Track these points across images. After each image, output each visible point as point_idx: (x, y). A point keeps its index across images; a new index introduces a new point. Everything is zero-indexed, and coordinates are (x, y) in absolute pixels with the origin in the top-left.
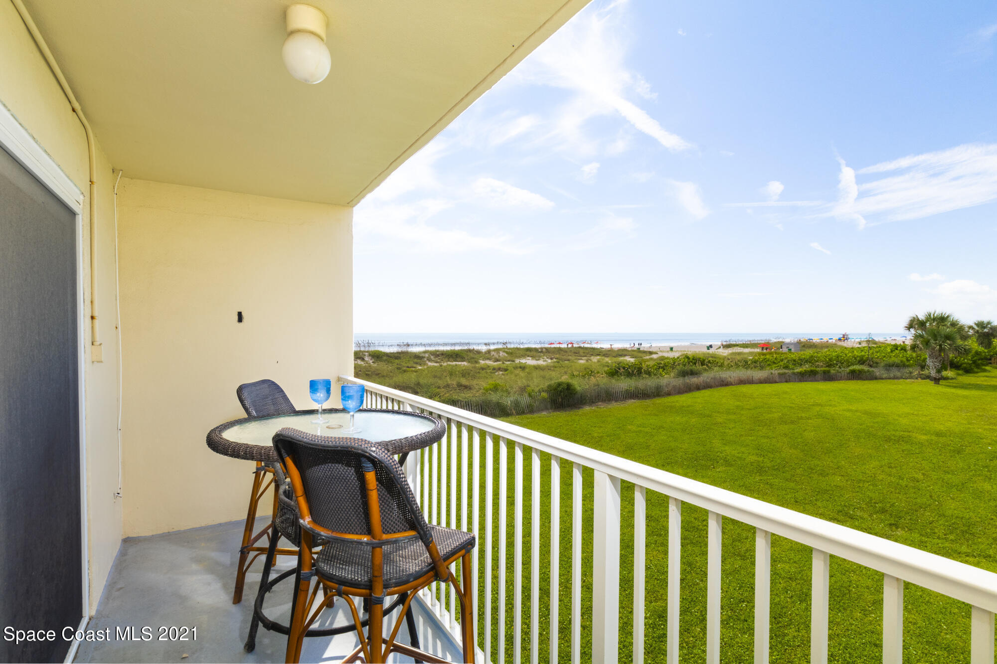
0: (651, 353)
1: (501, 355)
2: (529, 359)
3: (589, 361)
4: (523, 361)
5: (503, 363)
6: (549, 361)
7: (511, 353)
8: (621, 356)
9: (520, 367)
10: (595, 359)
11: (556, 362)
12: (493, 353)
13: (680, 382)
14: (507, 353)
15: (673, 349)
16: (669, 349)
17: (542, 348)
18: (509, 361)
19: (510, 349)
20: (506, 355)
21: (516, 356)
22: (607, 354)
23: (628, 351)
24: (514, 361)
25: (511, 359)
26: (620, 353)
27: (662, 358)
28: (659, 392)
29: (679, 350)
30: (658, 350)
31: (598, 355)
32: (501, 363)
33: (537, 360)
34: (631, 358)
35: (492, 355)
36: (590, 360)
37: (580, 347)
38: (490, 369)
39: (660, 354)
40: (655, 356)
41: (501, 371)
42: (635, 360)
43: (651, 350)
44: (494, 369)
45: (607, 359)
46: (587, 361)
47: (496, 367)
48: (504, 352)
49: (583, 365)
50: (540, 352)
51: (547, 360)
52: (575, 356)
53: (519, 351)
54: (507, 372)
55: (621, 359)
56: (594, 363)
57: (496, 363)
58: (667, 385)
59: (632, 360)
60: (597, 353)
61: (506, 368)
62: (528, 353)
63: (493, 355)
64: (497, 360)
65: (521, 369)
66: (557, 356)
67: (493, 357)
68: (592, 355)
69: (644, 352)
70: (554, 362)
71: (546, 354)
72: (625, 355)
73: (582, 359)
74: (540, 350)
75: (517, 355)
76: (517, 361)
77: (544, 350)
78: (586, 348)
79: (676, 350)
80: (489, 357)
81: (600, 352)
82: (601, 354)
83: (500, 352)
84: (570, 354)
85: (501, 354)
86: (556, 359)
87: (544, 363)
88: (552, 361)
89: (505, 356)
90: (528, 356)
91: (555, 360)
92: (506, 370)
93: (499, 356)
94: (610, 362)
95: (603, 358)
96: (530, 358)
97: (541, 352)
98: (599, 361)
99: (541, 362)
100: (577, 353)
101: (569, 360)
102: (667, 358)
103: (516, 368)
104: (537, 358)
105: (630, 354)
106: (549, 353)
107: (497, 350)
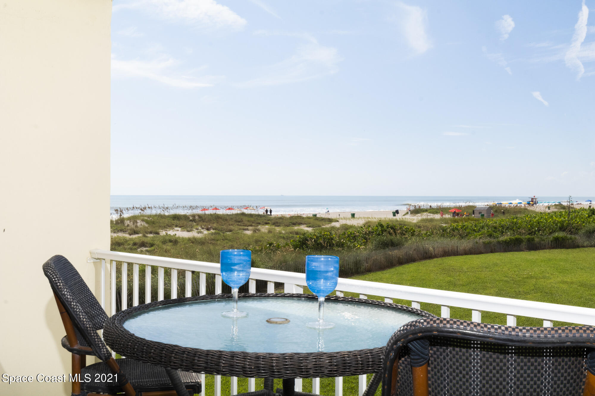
0: (330, 220)
1: (139, 224)
2: (178, 231)
3: (257, 231)
4: (171, 232)
5: (144, 236)
6: (206, 232)
7: (153, 223)
8: (294, 224)
9: (170, 241)
10: (264, 229)
11: (215, 233)
12: (127, 222)
14: (147, 222)
15: (356, 216)
16: (350, 216)
17: (194, 216)
18: (151, 233)
19: (149, 216)
20: (147, 225)
21: (160, 226)
22: (277, 223)
23: (303, 218)
24: (158, 233)
25: (154, 230)
26: (294, 221)
27: (346, 227)
28: (358, 269)
29: (362, 216)
30: (338, 217)
31: (267, 224)
32: (140, 235)
33: (188, 231)
34: (307, 227)
35: (126, 225)
36: (259, 230)
37: (243, 214)
38: (129, 244)
39: (342, 222)
40: (337, 225)
41: (145, 246)
42: (312, 230)
43: (330, 217)
44: (135, 244)
45: (278, 229)
46: (255, 231)
47: (137, 241)
48: (143, 220)
49: (249, 237)
50: (191, 221)
51: (202, 230)
52: (238, 225)
53: (164, 220)
54: (153, 248)
55: (296, 228)
56: (264, 233)
57: (134, 236)
58: (367, 260)
59: (310, 229)
60: (265, 221)
61: (151, 242)
62: (175, 221)
63: (128, 225)
64: (135, 232)
65: (170, 244)
66: (215, 225)
67: (129, 228)
68: (259, 224)
69: (323, 219)
70: (212, 234)
71: (201, 223)
72: (300, 224)
73: (247, 230)
74: (191, 218)
75: (161, 225)
76: (163, 233)
77: (197, 217)
78: (251, 215)
79: (358, 217)
80: (123, 228)
81: (269, 220)
82: (269, 222)
83: (138, 221)
84: (231, 223)
85: (140, 223)
86: (213, 229)
87: (199, 236)
88: (209, 232)
89: (144, 227)
90: (176, 226)
91: (212, 231)
92: (152, 245)
93: (136, 226)
94: (283, 232)
95: (273, 227)
96: (180, 229)
97: (194, 220)
98: (270, 232)
99: (194, 234)
100: (239, 222)
101: (230, 231)
102: (351, 227)
103: (164, 242)
104: (189, 229)
105: (306, 223)
106: (204, 222)
107: (134, 219)
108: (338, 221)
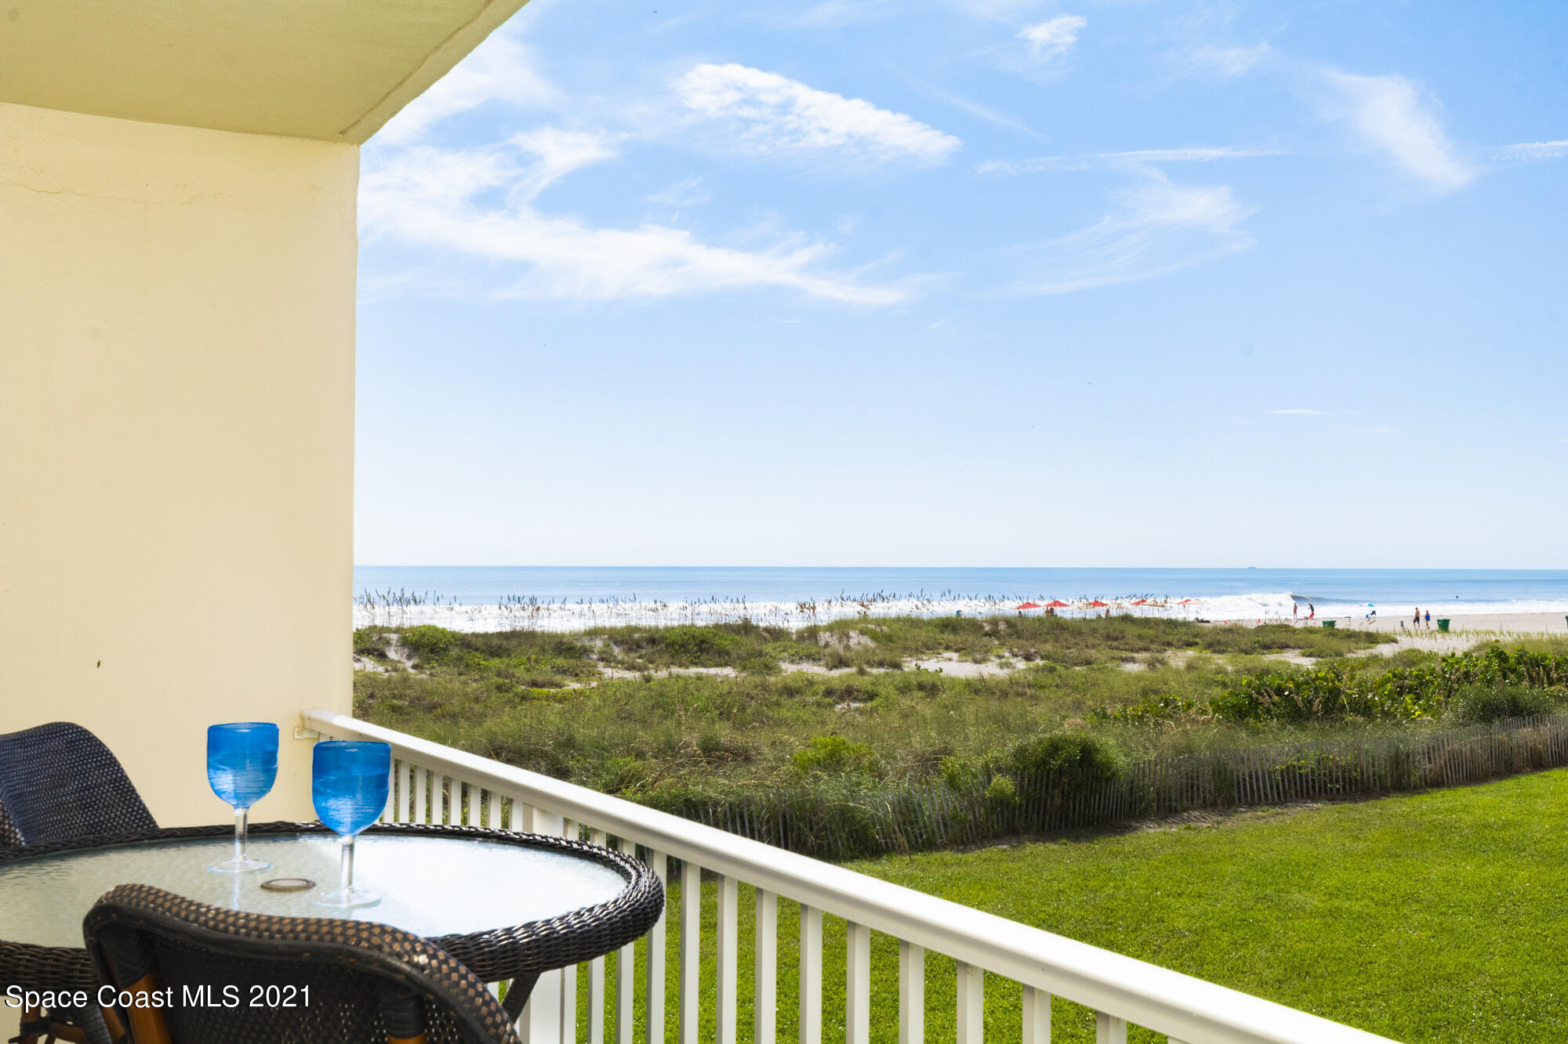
0: (1372, 639)
1: (853, 642)
2: (950, 660)
3: (1158, 666)
4: (930, 665)
5: (862, 672)
6: (1021, 665)
7: (889, 638)
8: (1267, 647)
9: (921, 687)
10: (1178, 659)
11: (1045, 668)
12: (824, 637)
13: (1472, 740)
14: (874, 636)
15: (1451, 627)
17: (994, 622)
18: (881, 664)
19: (879, 622)
20: (872, 644)
21: (905, 648)
22: (1219, 643)
23: (1294, 631)
24: (897, 666)
25: (888, 656)
26: (1267, 640)
27: (1412, 658)
28: (1401, 776)
29: (1470, 627)
31: (1190, 645)
32: (854, 670)
33: (976, 662)
34: (1304, 655)
35: (822, 643)
36: (1162, 662)
37: (1127, 619)
38: (816, 693)
39: (1405, 644)
40: (1386, 650)
41: (855, 699)
42: (1316, 664)
43: (1372, 629)
44: (829, 693)
45: (1220, 660)
46: (1151, 665)
47: (836, 685)
48: (863, 632)
49: (1139, 678)
50: (987, 634)
51: (1013, 660)
52: (1111, 647)
53: (916, 631)
54: (874, 703)
55: (1270, 658)
56: (1177, 671)
57: (835, 673)
58: (1430, 753)
59: (1308, 663)
60: (1185, 638)
61: (869, 688)
62: (945, 636)
63: (827, 645)
64: (841, 663)
65: (921, 694)
66: (1048, 647)
67: (827, 651)
68: (1169, 644)
69: (1350, 635)
70: (1037, 670)
71: (1010, 642)
72: (1284, 647)
73: (1133, 660)
74: (987, 628)
75: (910, 644)
76: (910, 665)
77: (1002, 626)
78: (1146, 622)
79: (1459, 629)
80: (814, 650)
81: (1196, 636)
82: (1198, 640)
83: (852, 634)
84: (1091, 641)
85: (855, 639)
86: (1042, 658)
87: (1002, 674)
88: (1031, 664)
89: (866, 649)
90: (947, 648)
91: (1039, 662)
92: (871, 696)
93: (847, 648)
94: (1230, 668)
95: (1207, 654)
96: (955, 656)
97: (994, 633)
98: (1190, 667)
99: (991, 670)
100: (1115, 639)
101: (1088, 663)
102: (1430, 656)
103: (905, 689)
104: (978, 656)
105: (1301, 643)
106: (1019, 637)
107: (841, 627)
108: (1395, 641)
